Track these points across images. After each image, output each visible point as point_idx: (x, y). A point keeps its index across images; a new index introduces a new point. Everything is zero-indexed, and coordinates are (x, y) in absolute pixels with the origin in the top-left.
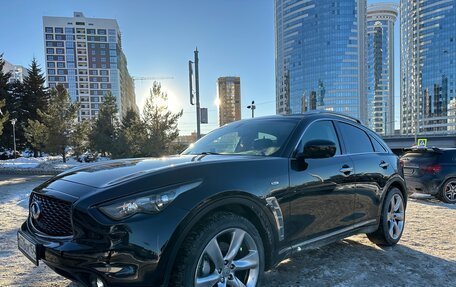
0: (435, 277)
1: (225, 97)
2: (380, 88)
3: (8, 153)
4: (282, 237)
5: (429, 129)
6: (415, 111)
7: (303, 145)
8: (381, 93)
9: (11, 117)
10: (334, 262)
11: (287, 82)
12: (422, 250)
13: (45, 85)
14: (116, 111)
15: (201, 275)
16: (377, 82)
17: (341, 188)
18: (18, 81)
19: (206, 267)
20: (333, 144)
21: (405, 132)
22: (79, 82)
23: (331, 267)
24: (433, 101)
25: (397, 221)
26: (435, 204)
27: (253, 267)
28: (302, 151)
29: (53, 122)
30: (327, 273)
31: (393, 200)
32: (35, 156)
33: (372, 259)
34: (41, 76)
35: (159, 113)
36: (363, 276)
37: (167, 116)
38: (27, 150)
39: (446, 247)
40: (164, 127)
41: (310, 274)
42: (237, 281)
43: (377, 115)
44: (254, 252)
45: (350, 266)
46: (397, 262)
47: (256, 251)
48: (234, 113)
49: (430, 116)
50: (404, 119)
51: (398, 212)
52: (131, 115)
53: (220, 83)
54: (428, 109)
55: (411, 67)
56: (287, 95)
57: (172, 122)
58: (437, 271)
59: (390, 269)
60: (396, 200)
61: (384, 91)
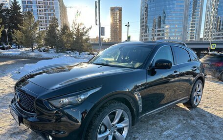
0: (215, 128)
1: (114, 18)
2: (195, 15)
3: (5, 46)
4: (141, 110)
5: (217, 38)
6: (212, 29)
7: (155, 62)
8: (195, 18)
9: (5, 28)
10: (165, 117)
11: (146, 11)
12: (210, 111)
13: (21, 10)
14: (58, 26)
15: (100, 133)
16: (194, 12)
17: (173, 80)
18: (7, 8)
19: (103, 128)
20: (171, 62)
21: (205, 39)
22: (38, 8)
23: (164, 120)
24: (222, 23)
25: (198, 96)
26: (217, 82)
27: (126, 126)
28: (154, 65)
29: (26, 31)
30: (162, 124)
31: (197, 86)
32: (19, 48)
33: (184, 116)
34: (19, 5)
35: (79, 28)
36: (179, 126)
37: (83, 29)
38: (14, 44)
39: (221, 109)
40: (82, 34)
41: (153, 124)
42: (118, 134)
43: (192, 30)
44: (127, 119)
45: (173, 120)
46: (196, 118)
47: (128, 119)
48: (118, 27)
49: (219, 32)
50: (206, 33)
51: (199, 91)
52: (65, 27)
53: (111, 10)
54: (218, 27)
55: (213, 4)
56: (146, 18)
57: (86, 32)
58: (216, 124)
59: (193, 122)
60: (199, 86)
61: (197, 17)
